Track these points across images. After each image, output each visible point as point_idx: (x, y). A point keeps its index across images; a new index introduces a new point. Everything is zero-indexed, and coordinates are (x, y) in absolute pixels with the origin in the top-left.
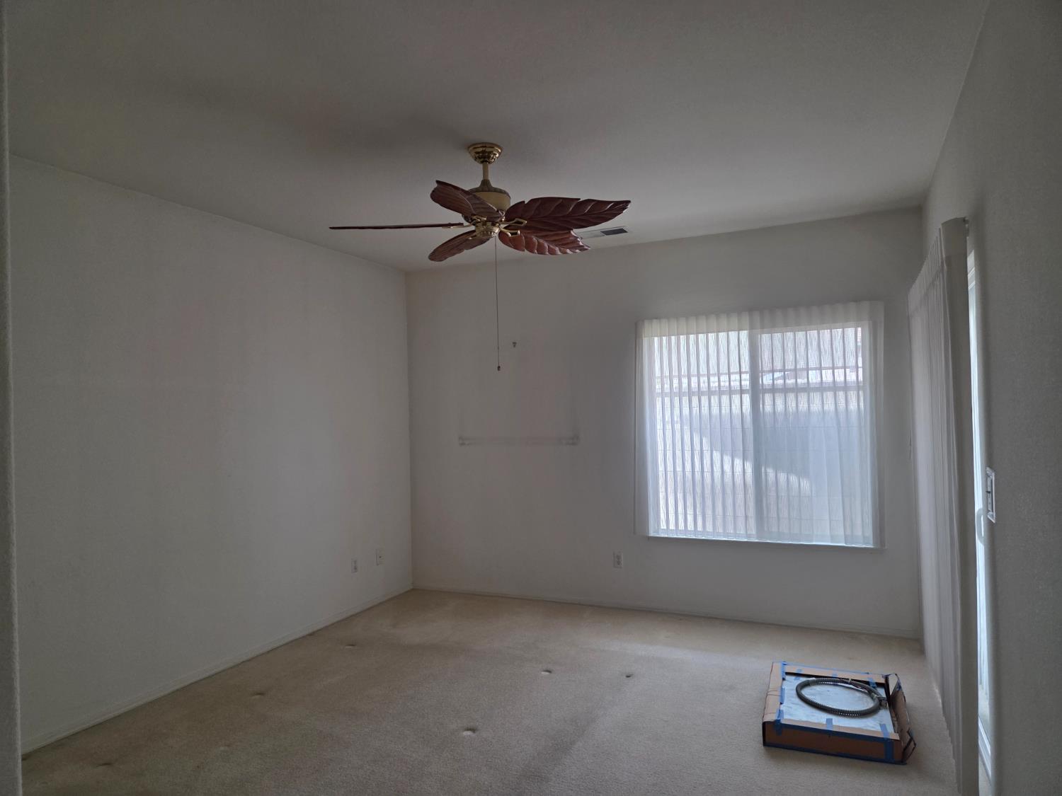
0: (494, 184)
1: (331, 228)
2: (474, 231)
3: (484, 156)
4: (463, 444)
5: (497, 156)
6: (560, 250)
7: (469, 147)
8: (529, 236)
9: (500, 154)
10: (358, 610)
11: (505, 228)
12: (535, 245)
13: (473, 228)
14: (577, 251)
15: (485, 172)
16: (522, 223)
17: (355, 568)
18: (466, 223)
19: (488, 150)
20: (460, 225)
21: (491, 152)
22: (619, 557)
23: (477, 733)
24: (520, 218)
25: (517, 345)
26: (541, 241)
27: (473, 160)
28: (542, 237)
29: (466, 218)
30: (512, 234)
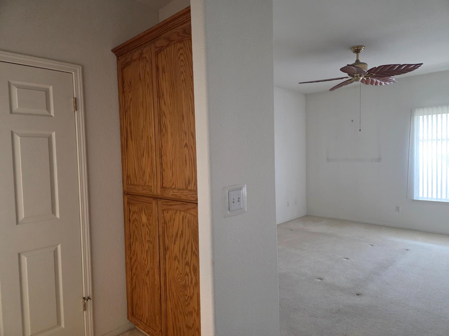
0: (361, 61)
1: (299, 83)
2: (352, 79)
3: (357, 50)
4: (328, 161)
5: (363, 49)
6: (384, 83)
7: (351, 48)
8: (373, 79)
9: (364, 49)
10: (289, 220)
11: (364, 77)
12: (374, 82)
13: (352, 78)
14: (392, 83)
15: (357, 57)
16: (373, 75)
17: (288, 205)
18: (349, 77)
19: (359, 48)
20: (347, 77)
21: (360, 49)
22: (398, 208)
23: (348, 260)
24: (373, 73)
25: (353, 121)
26: (377, 80)
27: (353, 53)
28: (378, 79)
29: (349, 75)
30: (366, 79)
